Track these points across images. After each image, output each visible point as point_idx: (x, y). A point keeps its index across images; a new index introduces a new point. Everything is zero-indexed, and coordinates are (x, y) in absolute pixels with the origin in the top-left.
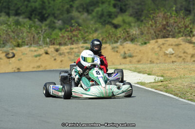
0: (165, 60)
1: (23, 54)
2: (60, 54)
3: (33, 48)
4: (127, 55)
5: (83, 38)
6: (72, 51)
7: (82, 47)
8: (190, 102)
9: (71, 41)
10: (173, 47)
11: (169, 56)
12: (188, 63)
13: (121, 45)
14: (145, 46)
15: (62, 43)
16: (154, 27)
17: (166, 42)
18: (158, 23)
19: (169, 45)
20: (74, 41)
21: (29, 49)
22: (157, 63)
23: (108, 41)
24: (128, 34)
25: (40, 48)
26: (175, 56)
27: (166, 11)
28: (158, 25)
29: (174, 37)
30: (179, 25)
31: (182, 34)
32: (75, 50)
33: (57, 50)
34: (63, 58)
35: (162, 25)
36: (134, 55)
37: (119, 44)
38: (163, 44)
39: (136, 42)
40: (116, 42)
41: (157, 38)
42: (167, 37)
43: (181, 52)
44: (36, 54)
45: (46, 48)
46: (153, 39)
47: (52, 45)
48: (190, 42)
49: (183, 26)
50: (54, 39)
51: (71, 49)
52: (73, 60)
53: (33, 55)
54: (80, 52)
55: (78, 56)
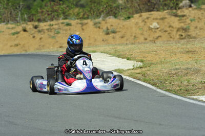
0: (149, 35)
2: (39, 31)
3: (10, 26)
4: (110, 31)
5: (64, 13)
6: (52, 28)
7: (62, 23)
8: (167, 93)
9: (50, 16)
10: (158, 20)
11: (153, 30)
13: (104, 20)
14: (129, 20)
15: (42, 19)
17: (150, 16)
19: (154, 19)
20: (54, 17)
21: (6, 26)
23: (90, 17)
24: (111, 8)
25: (18, 25)
26: (160, 31)
29: (158, 11)
31: (167, 7)
32: (54, 26)
33: (36, 27)
34: (42, 36)
36: (117, 30)
37: (101, 19)
38: (148, 18)
39: (120, 17)
40: (98, 16)
41: (141, 12)
42: (152, 11)
43: (166, 26)
44: (13, 31)
45: (24, 25)
46: (137, 12)
47: (30, 21)
48: (176, 16)
50: (33, 15)
51: (50, 25)
52: (53, 37)
53: (10, 32)
54: (60, 29)
55: (58, 33)
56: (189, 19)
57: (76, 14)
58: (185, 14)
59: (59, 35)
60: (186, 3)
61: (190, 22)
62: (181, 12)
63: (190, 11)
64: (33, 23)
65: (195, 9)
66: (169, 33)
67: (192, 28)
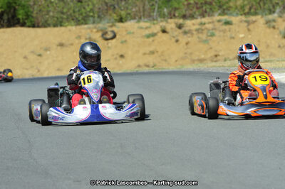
1: (129, 33)
2: (185, 33)
3: (142, 24)
5: (220, 7)
6: (203, 28)
7: (219, 21)
9: (201, 11)
13: (280, 17)
15: (188, 15)
20: (206, 12)
21: (137, 25)
25: (154, 24)
32: (207, 26)
33: (180, 27)
34: (189, 39)
37: (276, 15)
44: (147, 32)
45: (163, 24)
47: (171, 18)
50: (176, 9)
51: (202, 24)
52: (206, 41)
53: (144, 34)
54: (215, 29)
55: (212, 35)
59: (214, 38)
64: (176, 20)
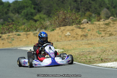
0: (65, 40)
8: (79, 63)
10: (70, 31)
11: (67, 37)
12: (78, 40)
14: (53, 31)
16: (58, 20)
17: (65, 29)
18: (60, 17)
19: (67, 30)
22: (60, 41)
23: (31, 30)
24: (42, 25)
26: (71, 37)
27: (64, 10)
28: (60, 19)
29: (69, 26)
30: (73, 18)
31: (74, 23)
35: (63, 19)
38: (64, 30)
39: (48, 30)
40: (36, 30)
41: (60, 27)
42: (66, 26)
43: (74, 34)
46: (58, 27)
48: (80, 28)
49: (75, 18)
56: (87, 29)
57: (23, 29)
58: (85, 27)
60: (85, 21)
61: (88, 31)
62: (82, 26)
63: (87, 25)
65: (90, 24)
66: (76, 38)
67: (89, 35)
